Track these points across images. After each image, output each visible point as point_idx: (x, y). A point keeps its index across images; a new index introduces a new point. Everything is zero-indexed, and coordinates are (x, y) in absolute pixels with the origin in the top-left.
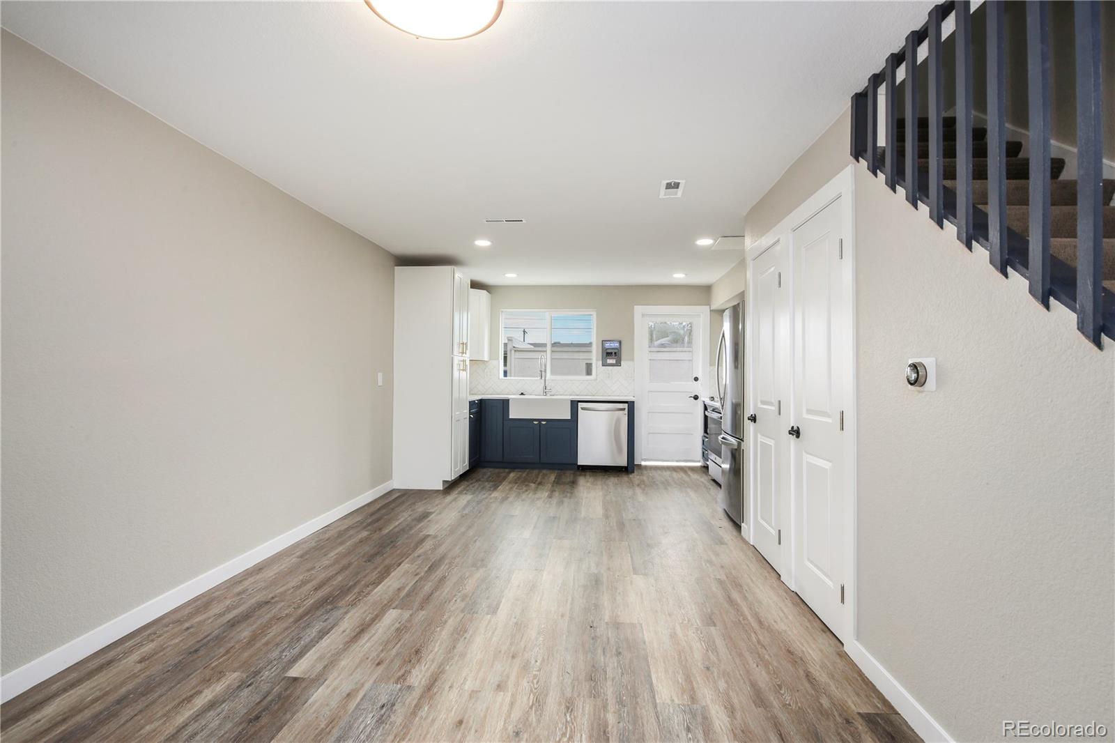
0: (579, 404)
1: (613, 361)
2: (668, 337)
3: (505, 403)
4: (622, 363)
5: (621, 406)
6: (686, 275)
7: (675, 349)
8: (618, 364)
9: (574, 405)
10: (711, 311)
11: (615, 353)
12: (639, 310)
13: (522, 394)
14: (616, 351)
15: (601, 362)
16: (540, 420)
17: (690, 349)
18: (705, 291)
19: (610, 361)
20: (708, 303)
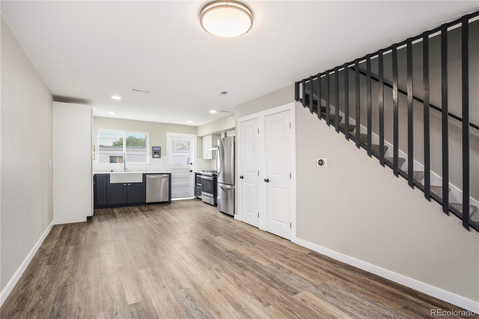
0: (147, 175)
1: (157, 156)
2: (179, 146)
3: (108, 176)
4: (161, 156)
5: (166, 175)
6: (193, 122)
7: (182, 151)
8: (160, 157)
9: (144, 176)
10: (197, 137)
11: (158, 152)
12: (168, 134)
13: (112, 171)
14: (158, 151)
15: (151, 156)
16: (127, 183)
17: (189, 152)
18: (195, 129)
19: (155, 156)
20: (196, 134)
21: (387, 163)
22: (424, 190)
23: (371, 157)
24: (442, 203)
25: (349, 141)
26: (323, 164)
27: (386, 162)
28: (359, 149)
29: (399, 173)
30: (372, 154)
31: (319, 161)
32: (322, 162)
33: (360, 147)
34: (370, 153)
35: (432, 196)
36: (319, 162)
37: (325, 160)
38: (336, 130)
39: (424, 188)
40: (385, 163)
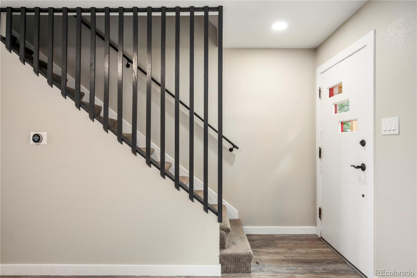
21: (125, 140)
22: (160, 168)
23: (107, 132)
24: (174, 179)
25: (80, 110)
26: (41, 140)
27: (123, 138)
28: (94, 121)
29: (137, 151)
30: (108, 128)
31: (35, 135)
32: (38, 138)
33: (95, 119)
34: (107, 128)
35: (167, 173)
36: (35, 138)
37: (44, 135)
38: (62, 93)
39: (160, 166)
40: (123, 140)
